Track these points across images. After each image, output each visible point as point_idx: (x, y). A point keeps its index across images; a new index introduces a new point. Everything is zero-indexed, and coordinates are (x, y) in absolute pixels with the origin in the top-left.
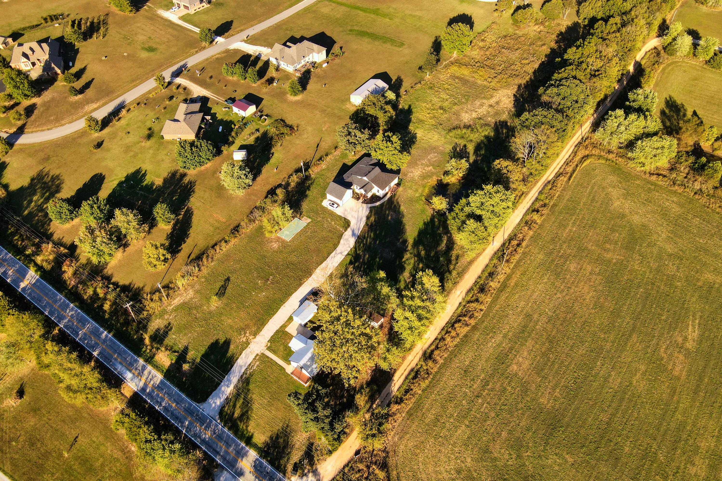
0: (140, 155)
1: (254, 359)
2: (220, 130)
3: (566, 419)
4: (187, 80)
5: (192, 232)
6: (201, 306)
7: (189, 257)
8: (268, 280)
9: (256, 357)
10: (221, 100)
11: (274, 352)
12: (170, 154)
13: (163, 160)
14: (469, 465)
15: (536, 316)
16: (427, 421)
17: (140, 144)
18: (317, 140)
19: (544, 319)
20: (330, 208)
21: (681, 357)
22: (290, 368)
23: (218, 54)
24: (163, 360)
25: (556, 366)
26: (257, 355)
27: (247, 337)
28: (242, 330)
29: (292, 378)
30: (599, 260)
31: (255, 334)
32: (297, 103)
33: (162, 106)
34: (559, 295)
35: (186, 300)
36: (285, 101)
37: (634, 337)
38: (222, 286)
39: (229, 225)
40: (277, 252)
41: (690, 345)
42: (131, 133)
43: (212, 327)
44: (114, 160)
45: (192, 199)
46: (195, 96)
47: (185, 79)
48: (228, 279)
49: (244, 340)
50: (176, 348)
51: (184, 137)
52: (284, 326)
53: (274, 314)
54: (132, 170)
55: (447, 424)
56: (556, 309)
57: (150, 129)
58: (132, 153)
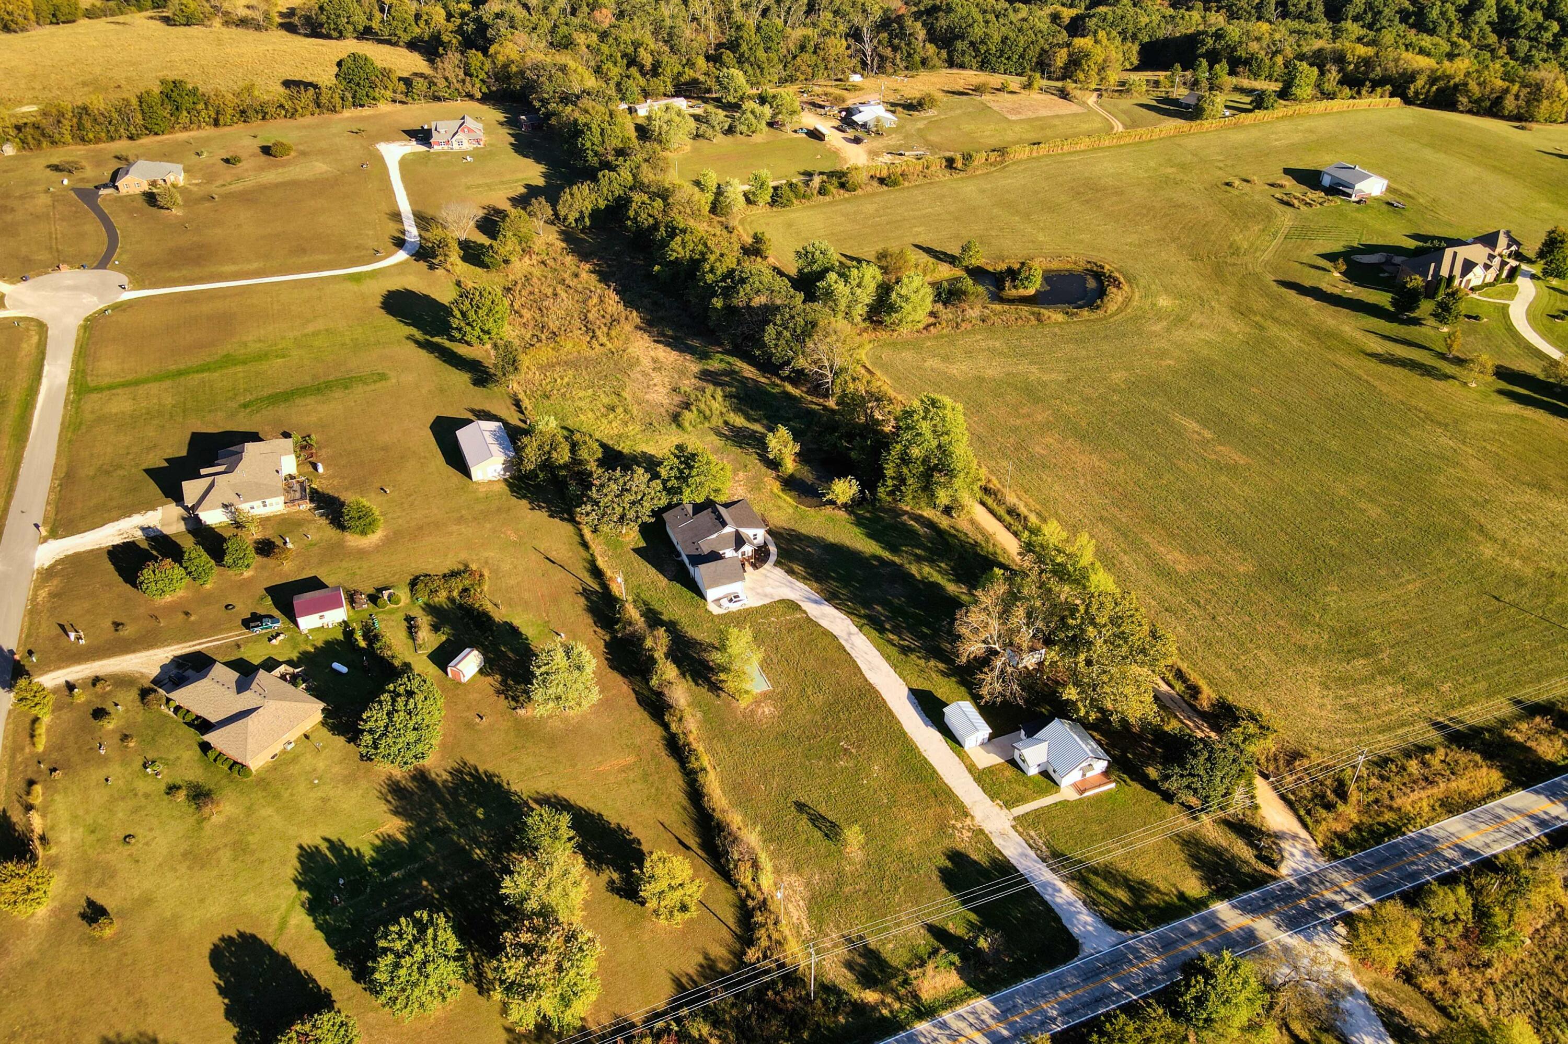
0: (253, 839)
1: (1020, 834)
2: (345, 670)
3: (1276, 565)
4: (68, 666)
5: (613, 818)
6: (841, 874)
8: (846, 750)
9: (1017, 831)
10: (239, 634)
11: (1020, 800)
12: (320, 778)
13: (325, 800)
14: (1318, 673)
15: (1104, 513)
16: (1234, 678)
17: (207, 826)
18: (535, 556)
19: (1114, 510)
20: (734, 607)
21: (1220, 448)
22: (1067, 791)
23: (36, 589)
24: (939, 985)
25: (1193, 534)
26: (1013, 827)
27: (963, 827)
28: (942, 828)
29: (1088, 798)
30: (1045, 427)
31: (965, 813)
32: (389, 542)
34: (1082, 482)
35: (807, 894)
36: (362, 554)
37: (1181, 464)
38: (811, 820)
39: (654, 756)
40: (785, 714)
41: (1208, 434)
42: (139, 831)
43: (906, 874)
44: (202, 901)
46: (155, 671)
47: (59, 668)
48: (801, 807)
49: (970, 834)
50: (923, 951)
51: (295, 734)
52: (971, 768)
53: (935, 771)
55: (1247, 663)
56: (1102, 493)
57: (172, 789)
58: (221, 852)
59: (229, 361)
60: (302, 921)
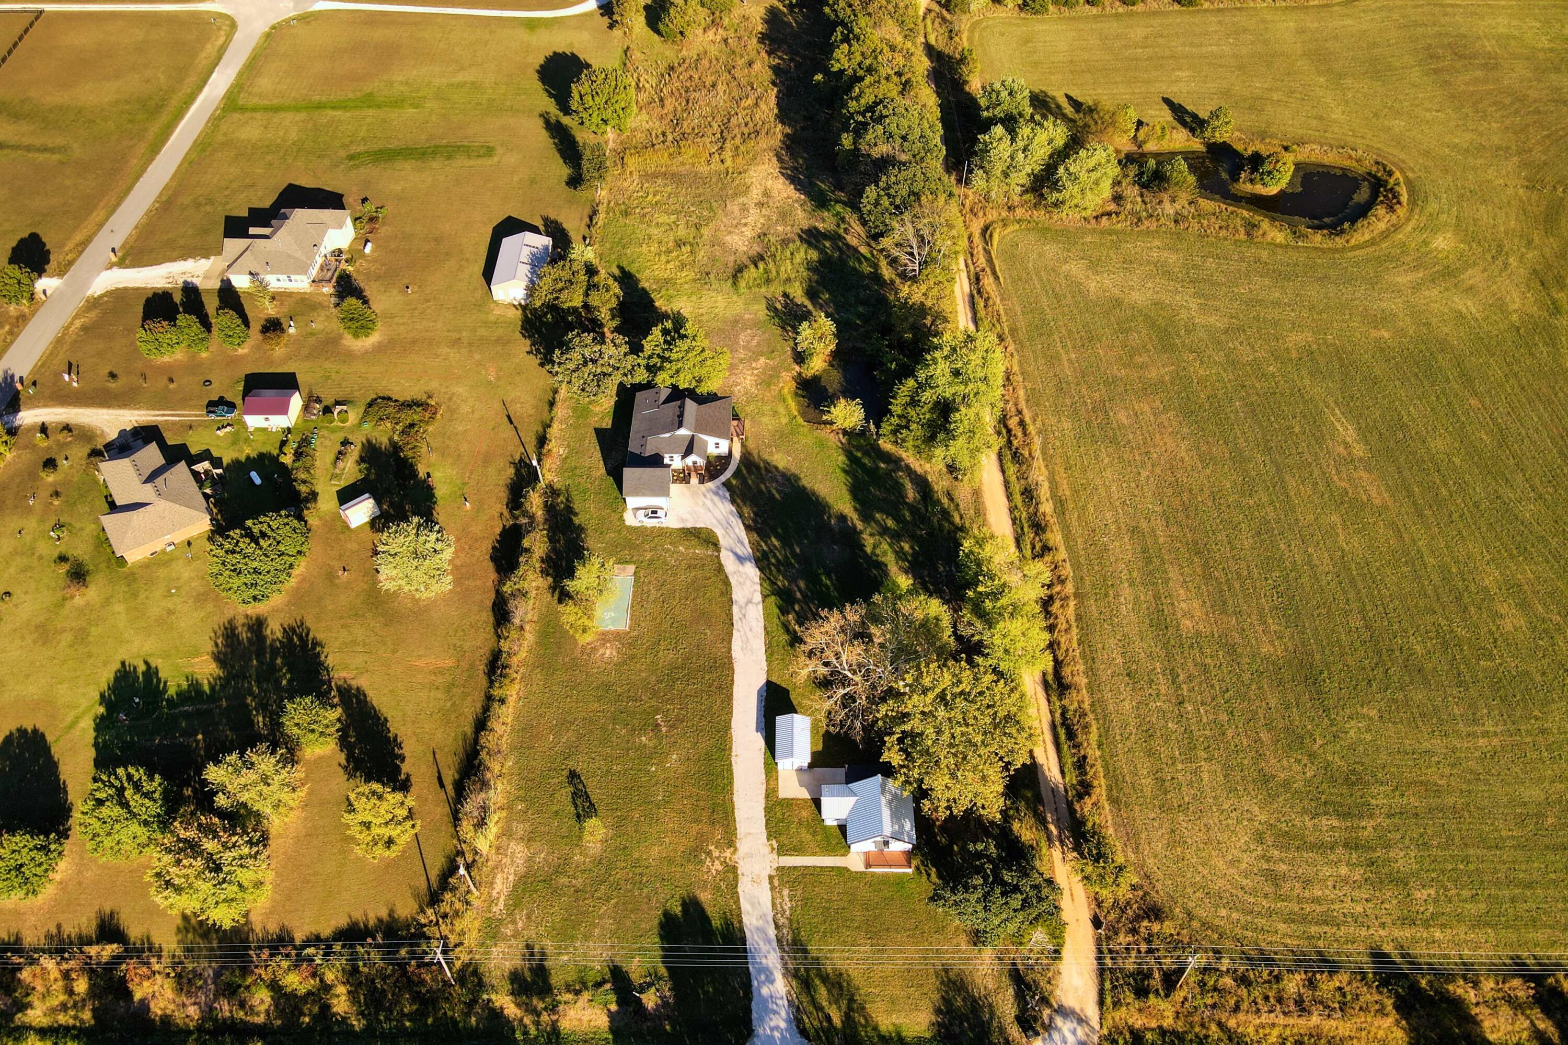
0: (94, 631)
1: (772, 888)
2: (258, 481)
3: (1317, 657)
4: (54, 406)
5: (396, 727)
6: (566, 860)
7: (442, 785)
8: (658, 725)
9: (771, 883)
10: (195, 414)
11: (798, 850)
12: (177, 588)
13: (170, 612)
14: (1263, 818)
15: (1144, 525)
16: (1148, 792)
17: (68, 604)
18: (498, 405)
19: (1159, 524)
20: (650, 523)
21: (1363, 474)
22: (854, 861)
23: (77, 317)
24: (585, 1019)
25: (1237, 585)
26: (771, 878)
27: (718, 858)
28: (696, 852)
29: (873, 874)
30: (1148, 389)
31: (730, 842)
32: (379, 349)
33: (44, 494)
34: (1144, 474)
35: (522, 870)
36: (349, 356)
37: (1291, 483)
38: (574, 794)
39: (472, 666)
40: (624, 663)
41: (1359, 450)
42: (16, 591)
43: (629, 886)
44: (27, 676)
45: (330, 661)
46: (113, 435)
47: (45, 406)
48: (573, 776)
49: (720, 868)
50: (591, 977)
51: (180, 536)
52: (771, 792)
53: (731, 783)
54: (106, 676)
55: (1179, 776)
56: (1159, 496)
57: (63, 559)
58: (65, 635)
59: (369, 101)
60: (86, 730)
